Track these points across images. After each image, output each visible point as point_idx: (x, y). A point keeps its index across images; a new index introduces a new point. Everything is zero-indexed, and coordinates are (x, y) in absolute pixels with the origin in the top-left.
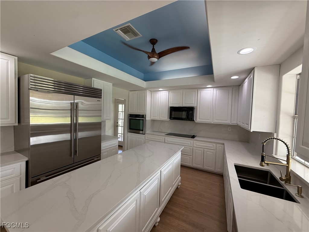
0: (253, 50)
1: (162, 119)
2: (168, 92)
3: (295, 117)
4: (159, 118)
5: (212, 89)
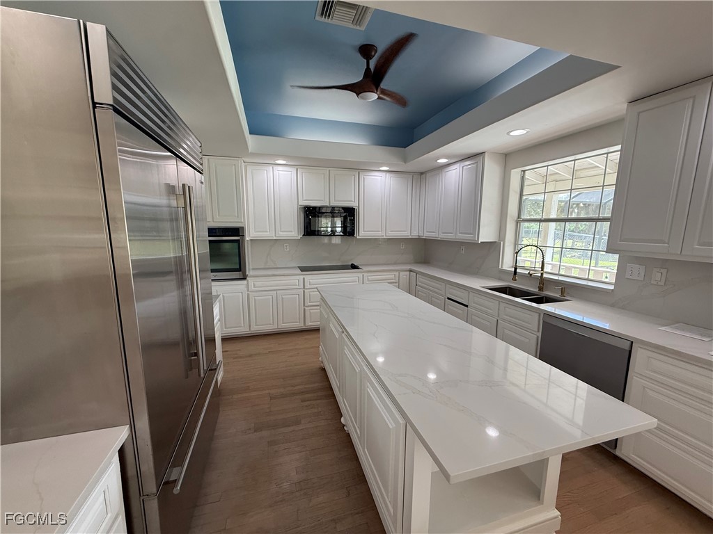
0: (526, 132)
1: (283, 235)
2: (294, 170)
3: (519, 221)
4: (274, 235)
5: (384, 174)
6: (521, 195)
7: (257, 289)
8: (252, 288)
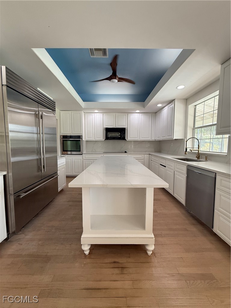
0: (184, 86)
1: (97, 139)
2: (102, 114)
3: (194, 128)
4: (94, 139)
5: (138, 114)
6: (195, 117)
7: (85, 159)
8: (84, 158)
